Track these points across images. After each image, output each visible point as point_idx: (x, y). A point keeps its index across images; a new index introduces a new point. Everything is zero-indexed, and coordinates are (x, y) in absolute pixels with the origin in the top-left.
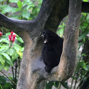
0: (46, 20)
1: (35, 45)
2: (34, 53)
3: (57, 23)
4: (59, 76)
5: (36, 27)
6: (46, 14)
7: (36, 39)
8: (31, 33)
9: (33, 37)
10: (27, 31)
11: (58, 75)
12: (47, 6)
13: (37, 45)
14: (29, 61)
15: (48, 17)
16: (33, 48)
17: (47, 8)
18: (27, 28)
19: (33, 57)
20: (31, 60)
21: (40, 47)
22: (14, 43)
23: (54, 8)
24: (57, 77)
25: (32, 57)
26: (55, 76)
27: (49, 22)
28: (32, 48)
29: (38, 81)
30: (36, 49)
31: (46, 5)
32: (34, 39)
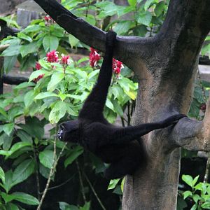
0: (177, 34)
1: (157, 83)
2: (157, 97)
3: (199, 40)
4: (205, 142)
5: (159, 50)
6: (177, 25)
7: (159, 72)
8: (151, 60)
9: (153, 68)
10: (143, 58)
11: (203, 138)
12: (178, 8)
13: (162, 84)
14: (148, 113)
15: (180, 29)
16: (155, 89)
17: (178, 13)
18: (143, 52)
19: (155, 106)
20: (151, 112)
21: (168, 86)
22: (119, 75)
23: (193, 12)
24: (201, 144)
25: (153, 106)
26: (197, 140)
27: (183, 39)
28: (152, 90)
29: (166, 150)
30: (161, 91)
31: (176, 7)
32: (157, 72)
